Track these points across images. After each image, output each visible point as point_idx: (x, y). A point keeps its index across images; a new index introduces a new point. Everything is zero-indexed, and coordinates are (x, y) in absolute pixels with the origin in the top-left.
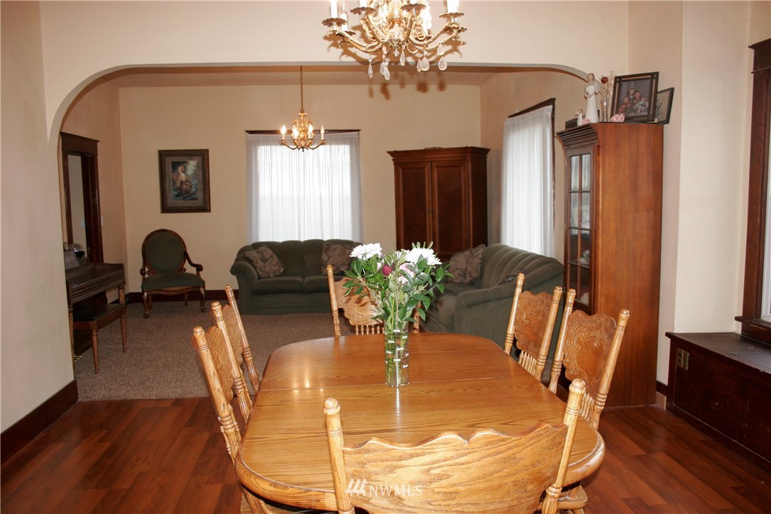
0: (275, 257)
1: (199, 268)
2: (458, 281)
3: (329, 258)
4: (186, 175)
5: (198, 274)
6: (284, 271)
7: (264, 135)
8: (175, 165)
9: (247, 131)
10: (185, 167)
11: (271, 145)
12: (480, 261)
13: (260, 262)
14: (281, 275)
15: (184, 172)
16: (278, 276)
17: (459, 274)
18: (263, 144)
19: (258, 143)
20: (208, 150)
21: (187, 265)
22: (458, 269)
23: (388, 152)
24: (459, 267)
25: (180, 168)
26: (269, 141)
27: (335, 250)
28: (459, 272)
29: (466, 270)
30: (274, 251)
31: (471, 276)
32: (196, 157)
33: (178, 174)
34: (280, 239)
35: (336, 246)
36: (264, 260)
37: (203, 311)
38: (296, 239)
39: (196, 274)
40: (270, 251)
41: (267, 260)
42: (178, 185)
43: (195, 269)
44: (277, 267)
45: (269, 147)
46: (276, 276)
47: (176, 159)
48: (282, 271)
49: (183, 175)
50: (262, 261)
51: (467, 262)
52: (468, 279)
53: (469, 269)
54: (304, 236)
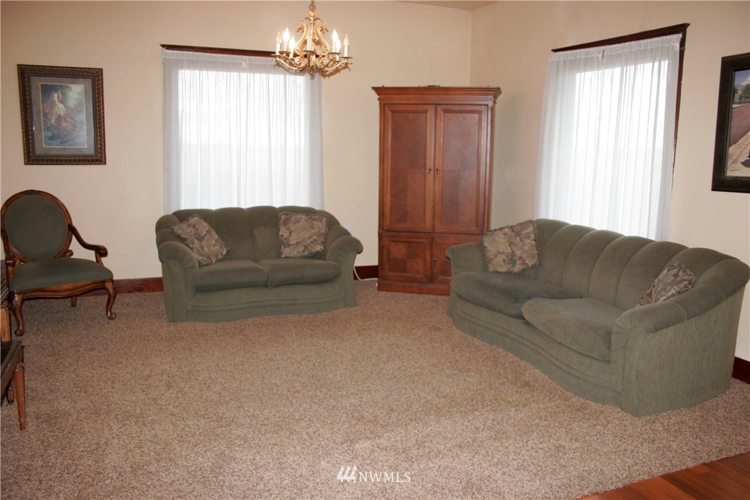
0: (213, 233)
1: (101, 252)
2: (504, 269)
3: (290, 233)
4: (66, 107)
5: (98, 261)
6: (227, 252)
7: (191, 53)
8: (47, 91)
9: (163, 46)
10: (63, 94)
11: (201, 69)
12: (534, 243)
13: (196, 241)
14: (225, 258)
15: (62, 102)
16: (221, 260)
17: (504, 261)
18: (189, 67)
19: (180, 64)
20: (102, 69)
21: (74, 245)
22: (500, 253)
23: (374, 88)
24: (501, 251)
25: (56, 95)
26: (197, 61)
27: (298, 221)
28: (503, 257)
29: (513, 253)
30: (210, 223)
31: (524, 263)
32: (82, 80)
33: (53, 105)
34: (214, 205)
35: (299, 216)
36: (200, 238)
37: (110, 318)
38: (235, 205)
39: (95, 260)
40: (205, 224)
41: (203, 237)
42: (53, 121)
43: (93, 253)
44: (217, 248)
45: (198, 72)
46: (218, 261)
47: (49, 81)
48: (224, 253)
49: (61, 106)
50: (198, 239)
51: (511, 244)
52: (518, 268)
53: (518, 253)
54: (247, 202)
